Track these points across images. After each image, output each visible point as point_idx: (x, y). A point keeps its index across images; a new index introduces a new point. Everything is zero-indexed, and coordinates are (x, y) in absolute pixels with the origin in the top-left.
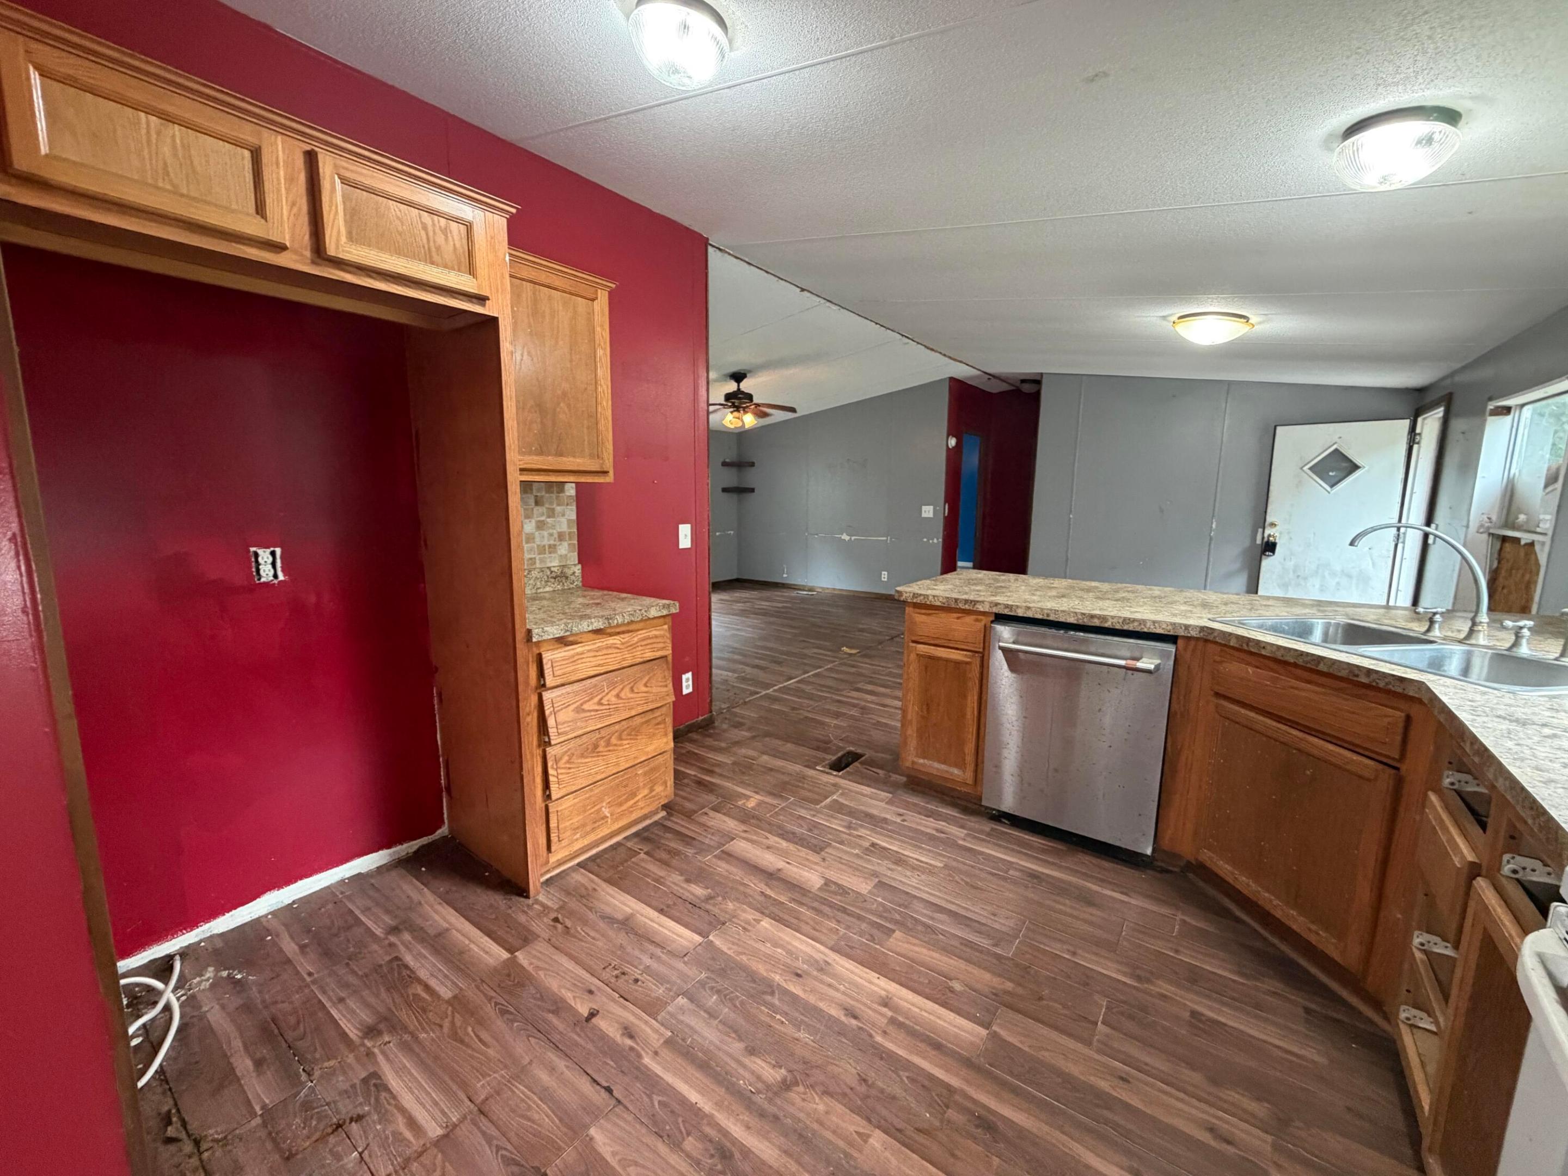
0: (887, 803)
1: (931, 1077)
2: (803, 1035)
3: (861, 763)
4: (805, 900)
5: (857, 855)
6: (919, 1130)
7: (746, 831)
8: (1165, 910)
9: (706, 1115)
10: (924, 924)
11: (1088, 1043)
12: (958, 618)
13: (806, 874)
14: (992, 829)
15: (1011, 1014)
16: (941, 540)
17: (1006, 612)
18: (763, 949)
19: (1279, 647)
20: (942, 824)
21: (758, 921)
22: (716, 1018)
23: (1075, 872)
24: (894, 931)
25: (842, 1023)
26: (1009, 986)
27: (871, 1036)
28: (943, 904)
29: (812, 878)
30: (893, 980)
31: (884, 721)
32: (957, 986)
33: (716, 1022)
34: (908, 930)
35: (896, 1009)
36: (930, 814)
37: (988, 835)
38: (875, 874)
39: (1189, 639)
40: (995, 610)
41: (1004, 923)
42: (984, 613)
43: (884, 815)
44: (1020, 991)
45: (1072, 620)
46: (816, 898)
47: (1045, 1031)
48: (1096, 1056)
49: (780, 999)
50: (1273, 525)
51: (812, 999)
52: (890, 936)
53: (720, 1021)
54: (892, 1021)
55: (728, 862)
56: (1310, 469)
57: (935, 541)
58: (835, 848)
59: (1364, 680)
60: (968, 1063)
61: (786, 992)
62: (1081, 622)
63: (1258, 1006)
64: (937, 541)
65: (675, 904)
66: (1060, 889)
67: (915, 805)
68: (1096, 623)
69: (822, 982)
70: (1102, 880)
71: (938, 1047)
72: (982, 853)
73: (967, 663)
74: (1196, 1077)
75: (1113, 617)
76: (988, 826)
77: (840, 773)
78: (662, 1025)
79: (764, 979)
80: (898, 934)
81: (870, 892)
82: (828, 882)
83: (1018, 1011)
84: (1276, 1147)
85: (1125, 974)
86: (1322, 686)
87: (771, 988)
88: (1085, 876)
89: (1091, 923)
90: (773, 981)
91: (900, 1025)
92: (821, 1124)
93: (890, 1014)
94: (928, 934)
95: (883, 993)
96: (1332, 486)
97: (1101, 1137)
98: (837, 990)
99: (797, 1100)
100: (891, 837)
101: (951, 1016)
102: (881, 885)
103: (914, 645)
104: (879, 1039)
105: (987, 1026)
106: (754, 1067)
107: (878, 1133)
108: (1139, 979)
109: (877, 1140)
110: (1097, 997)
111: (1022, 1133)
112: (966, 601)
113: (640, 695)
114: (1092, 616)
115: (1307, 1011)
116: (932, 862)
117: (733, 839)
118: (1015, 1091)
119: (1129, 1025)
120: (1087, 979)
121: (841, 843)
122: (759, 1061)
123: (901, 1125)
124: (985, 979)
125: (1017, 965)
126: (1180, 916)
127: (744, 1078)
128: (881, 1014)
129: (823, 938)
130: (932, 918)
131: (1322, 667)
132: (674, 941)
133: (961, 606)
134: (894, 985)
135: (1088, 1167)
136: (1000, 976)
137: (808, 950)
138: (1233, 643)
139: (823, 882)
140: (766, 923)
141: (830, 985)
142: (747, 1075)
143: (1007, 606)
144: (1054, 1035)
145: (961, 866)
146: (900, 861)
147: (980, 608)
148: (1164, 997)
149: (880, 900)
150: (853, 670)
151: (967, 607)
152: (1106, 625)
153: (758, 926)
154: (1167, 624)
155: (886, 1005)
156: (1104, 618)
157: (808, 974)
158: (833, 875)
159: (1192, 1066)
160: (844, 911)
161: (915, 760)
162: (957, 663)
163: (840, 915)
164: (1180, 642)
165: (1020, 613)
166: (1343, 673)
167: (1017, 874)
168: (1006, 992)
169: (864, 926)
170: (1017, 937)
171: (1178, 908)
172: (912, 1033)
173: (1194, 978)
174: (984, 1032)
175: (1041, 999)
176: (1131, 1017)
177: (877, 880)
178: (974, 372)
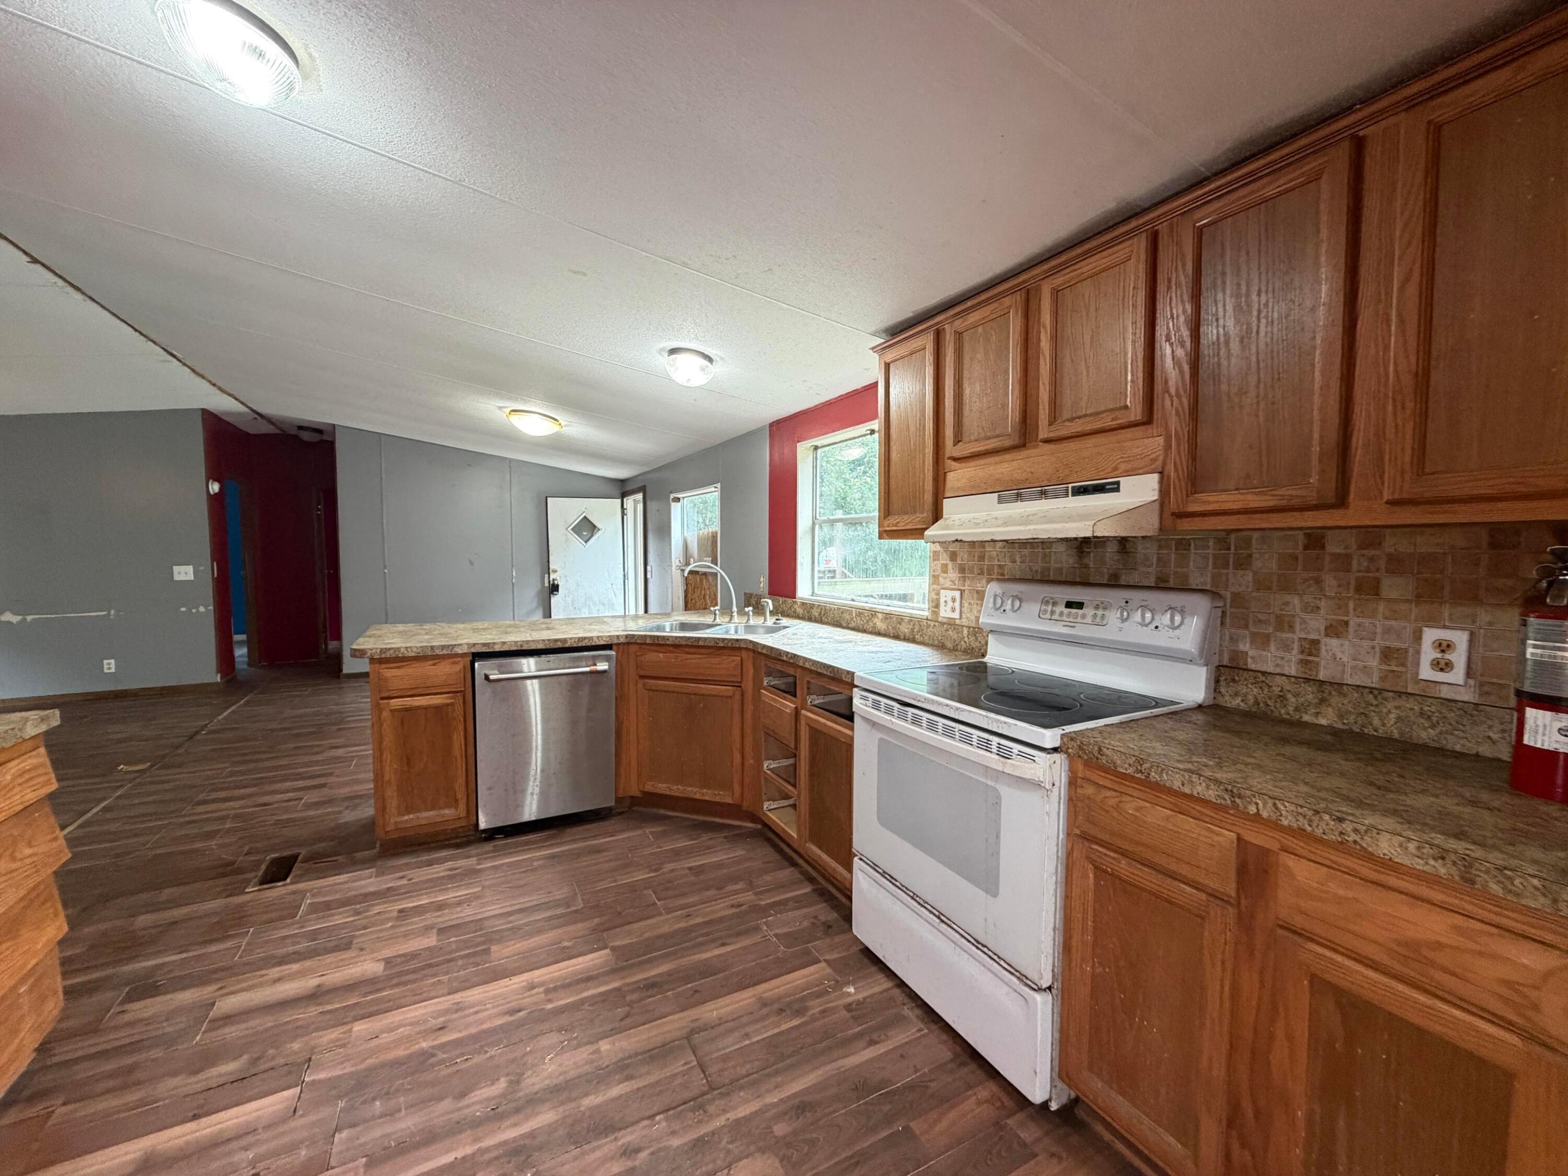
0: (376, 877)
1: (601, 994)
2: (492, 1052)
3: (301, 862)
4: (380, 986)
5: (392, 927)
6: (622, 1020)
7: (221, 988)
8: (639, 832)
9: (473, 1154)
10: (508, 929)
11: (661, 914)
12: (434, 665)
13: (353, 971)
14: (495, 846)
15: (612, 932)
16: (211, 608)
17: (484, 650)
18: (382, 1041)
19: (676, 637)
20: (449, 864)
21: (350, 1030)
22: (399, 1110)
23: (574, 841)
24: (489, 949)
25: (513, 1021)
26: (597, 920)
27: (543, 1009)
28: (509, 909)
29: (369, 967)
30: (522, 972)
31: (284, 817)
32: (566, 944)
33: (403, 1112)
34: (499, 941)
35: (542, 984)
36: (430, 864)
37: (494, 851)
38: (431, 927)
39: (618, 644)
40: (473, 650)
41: (560, 893)
42: (463, 655)
43: (385, 886)
44: (605, 918)
45: (541, 646)
46: (389, 978)
47: (636, 926)
48: (670, 916)
49: (444, 1053)
50: (555, 571)
51: (473, 1030)
52: (490, 953)
53: (406, 1109)
54: (547, 991)
55: (232, 1024)
56: (572, 529)
57: (202, 609)
58: (362, 935)
59: (721, 645)
60: (614, 971)
61: (442, 1047)
62: (548, 647)
63: (709, 848)
64: (205, 609)
65: (205, 1099)
66: (578, 854)
67: (406, 864)
68: (559, 645)
69: (468, 1016)
70: (595, 836)
71: (589, 979)
72: (503, 865)
73: (448, 705)
74: (712, 892)
75: (571, 639)
76: (489, 846)
77: (288, 880)
78: (341, 1165)
79: (410, 1057)
80: (494, 948)
81: (438, 941)
82: (388, 962)
83: (615, 927)
84: (756, 894)
85: (649, 873)
86: (702, 654)
87: (426, 1055)
88: (585, 839)
89: (610, 861)
90: (423, 1049)
91: (555, 989)
92: (565, 1072)
93: (541, 989)
94: (516, 932)
95: (525, 983)
96: (586, 542)
97: (701, 944)
98: (486, 1010)
99: (534, 1080)
100: (411, 897)
101: (580, 959)
102: (441, 931)
103: (386, 701)
104: (549, 1006)
105: (605, 948)
106: (476, 1099)
107: (601, 1043)
108: (656, 870)
109: (605, 1046)
110: (645, 892)
111: (669, 973)
112: (443, 647)
113: (28, 861)
114: (556, 641)
115: (726, 837)
116: (471, 891)
117: (213, 1004)
118: (649, 961)
119: (670, 893)
120: (633, 887)
121: (365, 928)
122: (478, 1093)
123: (611, 1026)
124: (580, 928)
125: (591, 908)
126: (647, 831)
127: (478, 1111)
128: (537, 994)
129: (432, 994)
130: (511, 922)
131: (701, 643)
132: (259, 1118)
133: (438, 652)
134: (526, 974)
135: (706, 960)
136: (586, 920)
137: (430, 1009)
138: (648, 641)
139: (383, 963)
140: (359, 1028)
141: (476, 1013)
142: (477, 1107)
143: (484, 645)
144: (643, 923)
145: (498, 880)
146: (440, 907)
147: (459, 650)
148: (672, 871)
149: (454, 939)
150: (167, 786)
151: (445, 652)
152: (567, 645)
153: (353, 1035)
154: (607, 637)
155: (533, 988)
156: (565, 640)
157: (449, 1021)
158: (388, 953)
159: (708, 889)
160: (430, 966)
161: (398, 820)
162: (438, 708)
163: (433, 970)
164: (614, 647)
165: (497, 648)
166: (712, 644)
167: (541, 862)
168: (598, 925)
169: (460, 963)
170: (576, 894)
171: (642, 828)
172: (565, 987)
173: (677, 854)
174: (608, 951)
175: (620, 913)
176: (667, 889)
177: (435, 930)
178: (242, 409)
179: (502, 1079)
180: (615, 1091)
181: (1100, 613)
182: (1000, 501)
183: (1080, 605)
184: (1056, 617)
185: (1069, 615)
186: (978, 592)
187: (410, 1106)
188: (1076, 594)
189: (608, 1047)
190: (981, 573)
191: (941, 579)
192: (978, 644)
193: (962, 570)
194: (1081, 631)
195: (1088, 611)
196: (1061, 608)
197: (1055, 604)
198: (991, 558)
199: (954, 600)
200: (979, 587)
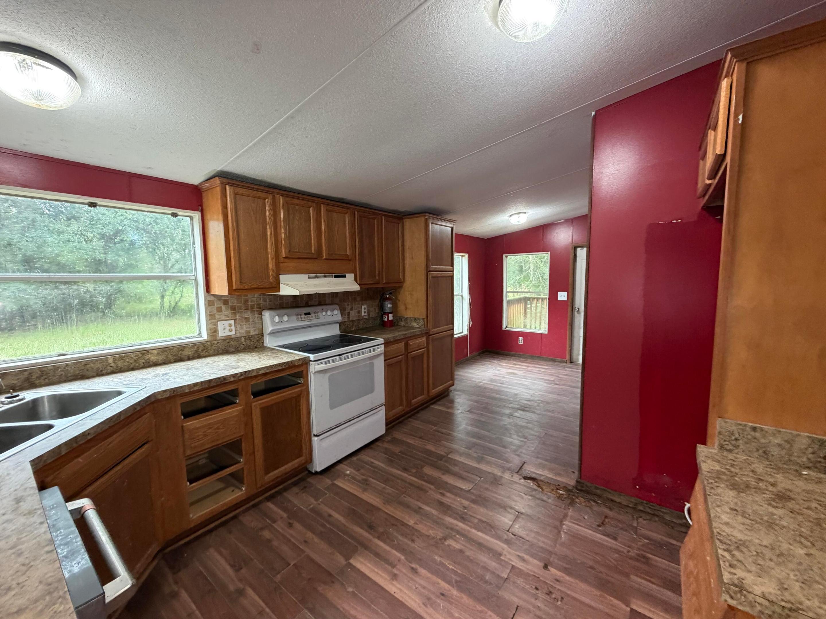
2: (439, 559)
9: (474, 529)
22: (482, 566)
25: (419, 565)
27: (406, 559)
30: (387, 592)
35: (390, 574)
49: (452, 578)
53: (480, 565)
54: (394, 566)
59: (139, 408)
61: (449, 583)
69: (429, 590)
71: (377, 555)
78: (507, 562)
79: (463, 592)
86: (122, 428)
87: (458, 586)
90: (457, 591)
91: (391, 565)
93: (394, 570)
95: (395, 583)
98: (419, 585)
99: (439, 534)
105: (349, 564)
106: (459, 545)
107: (411, 525)
128: (399, 570)
131: (122, 417)
134: (387, 589)
138: (64, 451)
141: (424, 588)
142: (461, 542)
155: (395, 575)
157: (437, 596)
166: (131, 412)
179: (446, 543)
180: (427, 508)
181: (316, 314)
182: (309, 277)
183: (309, 314)
184: (303, 319)
185: (307, 317)
186: (245, 318)
187: (478, 564)
188: (307, 310)
189: (411, 521)
190: (247, 309)
191: (216, 316)
192: (252, 343)
193: (233, 309)
194: (314, 322)
195: (313, 315)
196: (303, 316)
197: (301, 315)
198: (252, 301)
199: (230, 325)
200: (246, 315)
